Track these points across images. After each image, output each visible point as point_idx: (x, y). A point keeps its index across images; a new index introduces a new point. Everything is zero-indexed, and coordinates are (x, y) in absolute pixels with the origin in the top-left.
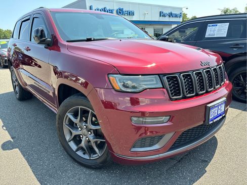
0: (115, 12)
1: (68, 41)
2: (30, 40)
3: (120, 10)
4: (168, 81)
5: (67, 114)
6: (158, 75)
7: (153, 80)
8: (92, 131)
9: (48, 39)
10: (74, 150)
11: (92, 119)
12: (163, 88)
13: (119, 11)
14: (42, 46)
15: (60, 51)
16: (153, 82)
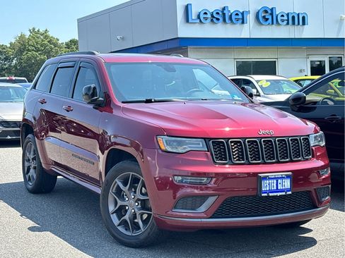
0: (250, 18)
1: (123, 102)
2: (72, 97)
3: (266, 12)
4: (213, 146)
5: (116, 180)
6: (204, 139)
7: (199, 144)
8: (139, 202)
9: (100, 99)
10: (116, 224)
11: (141, 188)
12: (208, 151)
13: (262, 14)
14: (91, 106)
15: (112, 112)
16: (200, 145)
